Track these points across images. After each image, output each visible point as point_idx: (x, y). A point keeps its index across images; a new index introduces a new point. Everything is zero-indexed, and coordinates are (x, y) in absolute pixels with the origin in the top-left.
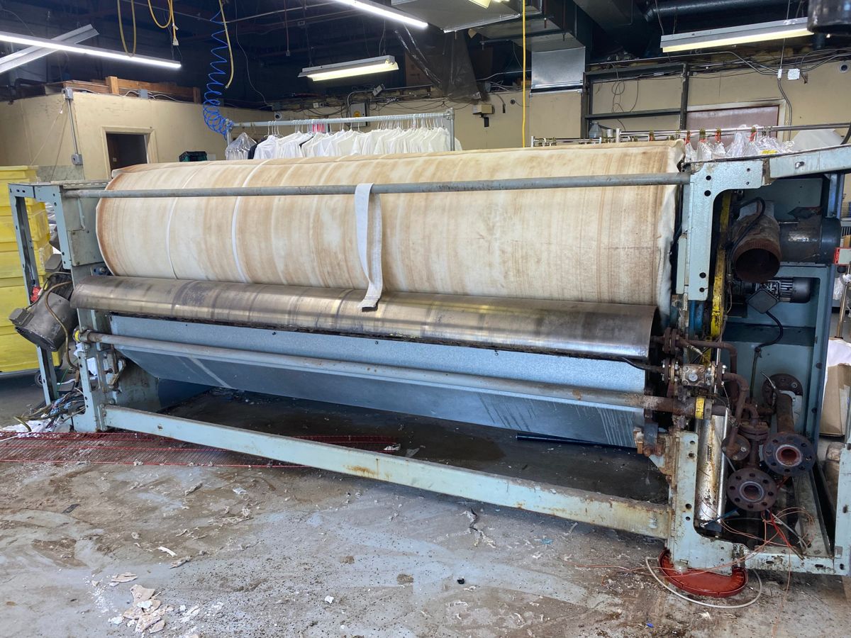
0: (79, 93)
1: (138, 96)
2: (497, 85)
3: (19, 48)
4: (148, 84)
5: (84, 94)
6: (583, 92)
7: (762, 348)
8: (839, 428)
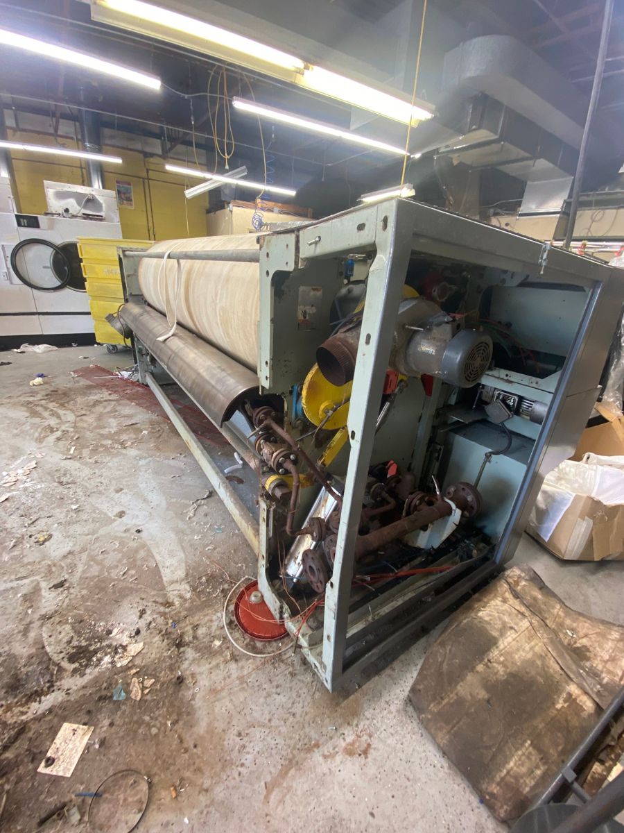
0: (237, 208)
1: (272, 211)
2: (499, 211)
3: (205, 180)
4: (280, 205)
5: (240, 209)
6: (560, 218)
7: (492, 455)
8: (563, 552)
